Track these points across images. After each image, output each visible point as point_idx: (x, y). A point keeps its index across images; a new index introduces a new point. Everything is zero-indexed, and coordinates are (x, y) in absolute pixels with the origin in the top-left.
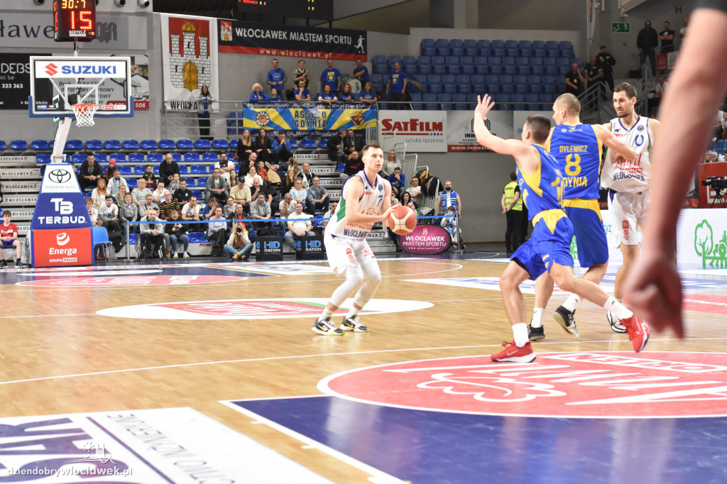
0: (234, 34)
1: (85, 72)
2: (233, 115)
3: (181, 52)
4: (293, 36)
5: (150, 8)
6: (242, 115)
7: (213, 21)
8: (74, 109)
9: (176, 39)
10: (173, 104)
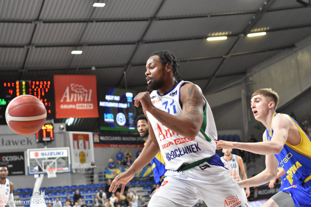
0: (100, 139)
1: (51, 155)
2: (101, 173)
3: (78, 148)
4: (124, 139)
5: (65, 130)
6: (105, 173)
7: (90, 134)
8: (47, 171)
9: (76, 142)
10: (76, 170)
